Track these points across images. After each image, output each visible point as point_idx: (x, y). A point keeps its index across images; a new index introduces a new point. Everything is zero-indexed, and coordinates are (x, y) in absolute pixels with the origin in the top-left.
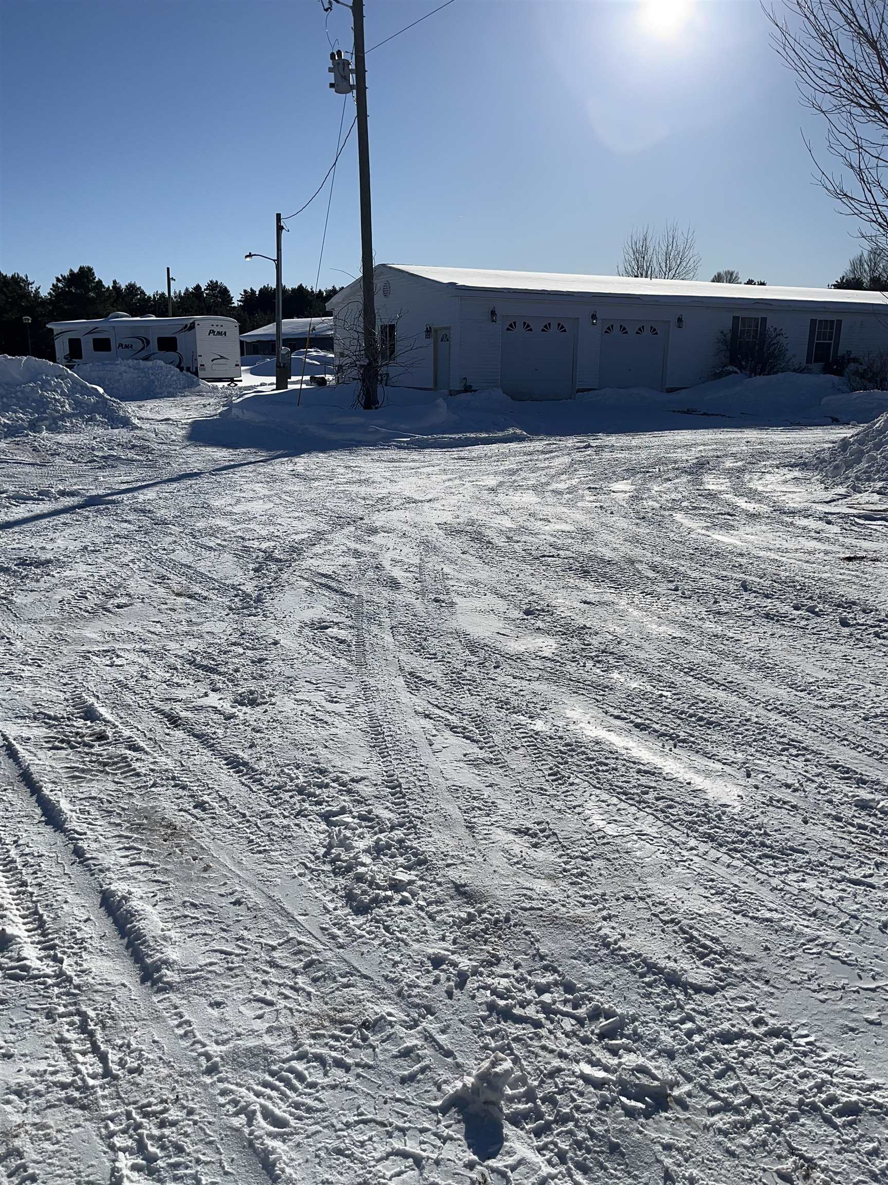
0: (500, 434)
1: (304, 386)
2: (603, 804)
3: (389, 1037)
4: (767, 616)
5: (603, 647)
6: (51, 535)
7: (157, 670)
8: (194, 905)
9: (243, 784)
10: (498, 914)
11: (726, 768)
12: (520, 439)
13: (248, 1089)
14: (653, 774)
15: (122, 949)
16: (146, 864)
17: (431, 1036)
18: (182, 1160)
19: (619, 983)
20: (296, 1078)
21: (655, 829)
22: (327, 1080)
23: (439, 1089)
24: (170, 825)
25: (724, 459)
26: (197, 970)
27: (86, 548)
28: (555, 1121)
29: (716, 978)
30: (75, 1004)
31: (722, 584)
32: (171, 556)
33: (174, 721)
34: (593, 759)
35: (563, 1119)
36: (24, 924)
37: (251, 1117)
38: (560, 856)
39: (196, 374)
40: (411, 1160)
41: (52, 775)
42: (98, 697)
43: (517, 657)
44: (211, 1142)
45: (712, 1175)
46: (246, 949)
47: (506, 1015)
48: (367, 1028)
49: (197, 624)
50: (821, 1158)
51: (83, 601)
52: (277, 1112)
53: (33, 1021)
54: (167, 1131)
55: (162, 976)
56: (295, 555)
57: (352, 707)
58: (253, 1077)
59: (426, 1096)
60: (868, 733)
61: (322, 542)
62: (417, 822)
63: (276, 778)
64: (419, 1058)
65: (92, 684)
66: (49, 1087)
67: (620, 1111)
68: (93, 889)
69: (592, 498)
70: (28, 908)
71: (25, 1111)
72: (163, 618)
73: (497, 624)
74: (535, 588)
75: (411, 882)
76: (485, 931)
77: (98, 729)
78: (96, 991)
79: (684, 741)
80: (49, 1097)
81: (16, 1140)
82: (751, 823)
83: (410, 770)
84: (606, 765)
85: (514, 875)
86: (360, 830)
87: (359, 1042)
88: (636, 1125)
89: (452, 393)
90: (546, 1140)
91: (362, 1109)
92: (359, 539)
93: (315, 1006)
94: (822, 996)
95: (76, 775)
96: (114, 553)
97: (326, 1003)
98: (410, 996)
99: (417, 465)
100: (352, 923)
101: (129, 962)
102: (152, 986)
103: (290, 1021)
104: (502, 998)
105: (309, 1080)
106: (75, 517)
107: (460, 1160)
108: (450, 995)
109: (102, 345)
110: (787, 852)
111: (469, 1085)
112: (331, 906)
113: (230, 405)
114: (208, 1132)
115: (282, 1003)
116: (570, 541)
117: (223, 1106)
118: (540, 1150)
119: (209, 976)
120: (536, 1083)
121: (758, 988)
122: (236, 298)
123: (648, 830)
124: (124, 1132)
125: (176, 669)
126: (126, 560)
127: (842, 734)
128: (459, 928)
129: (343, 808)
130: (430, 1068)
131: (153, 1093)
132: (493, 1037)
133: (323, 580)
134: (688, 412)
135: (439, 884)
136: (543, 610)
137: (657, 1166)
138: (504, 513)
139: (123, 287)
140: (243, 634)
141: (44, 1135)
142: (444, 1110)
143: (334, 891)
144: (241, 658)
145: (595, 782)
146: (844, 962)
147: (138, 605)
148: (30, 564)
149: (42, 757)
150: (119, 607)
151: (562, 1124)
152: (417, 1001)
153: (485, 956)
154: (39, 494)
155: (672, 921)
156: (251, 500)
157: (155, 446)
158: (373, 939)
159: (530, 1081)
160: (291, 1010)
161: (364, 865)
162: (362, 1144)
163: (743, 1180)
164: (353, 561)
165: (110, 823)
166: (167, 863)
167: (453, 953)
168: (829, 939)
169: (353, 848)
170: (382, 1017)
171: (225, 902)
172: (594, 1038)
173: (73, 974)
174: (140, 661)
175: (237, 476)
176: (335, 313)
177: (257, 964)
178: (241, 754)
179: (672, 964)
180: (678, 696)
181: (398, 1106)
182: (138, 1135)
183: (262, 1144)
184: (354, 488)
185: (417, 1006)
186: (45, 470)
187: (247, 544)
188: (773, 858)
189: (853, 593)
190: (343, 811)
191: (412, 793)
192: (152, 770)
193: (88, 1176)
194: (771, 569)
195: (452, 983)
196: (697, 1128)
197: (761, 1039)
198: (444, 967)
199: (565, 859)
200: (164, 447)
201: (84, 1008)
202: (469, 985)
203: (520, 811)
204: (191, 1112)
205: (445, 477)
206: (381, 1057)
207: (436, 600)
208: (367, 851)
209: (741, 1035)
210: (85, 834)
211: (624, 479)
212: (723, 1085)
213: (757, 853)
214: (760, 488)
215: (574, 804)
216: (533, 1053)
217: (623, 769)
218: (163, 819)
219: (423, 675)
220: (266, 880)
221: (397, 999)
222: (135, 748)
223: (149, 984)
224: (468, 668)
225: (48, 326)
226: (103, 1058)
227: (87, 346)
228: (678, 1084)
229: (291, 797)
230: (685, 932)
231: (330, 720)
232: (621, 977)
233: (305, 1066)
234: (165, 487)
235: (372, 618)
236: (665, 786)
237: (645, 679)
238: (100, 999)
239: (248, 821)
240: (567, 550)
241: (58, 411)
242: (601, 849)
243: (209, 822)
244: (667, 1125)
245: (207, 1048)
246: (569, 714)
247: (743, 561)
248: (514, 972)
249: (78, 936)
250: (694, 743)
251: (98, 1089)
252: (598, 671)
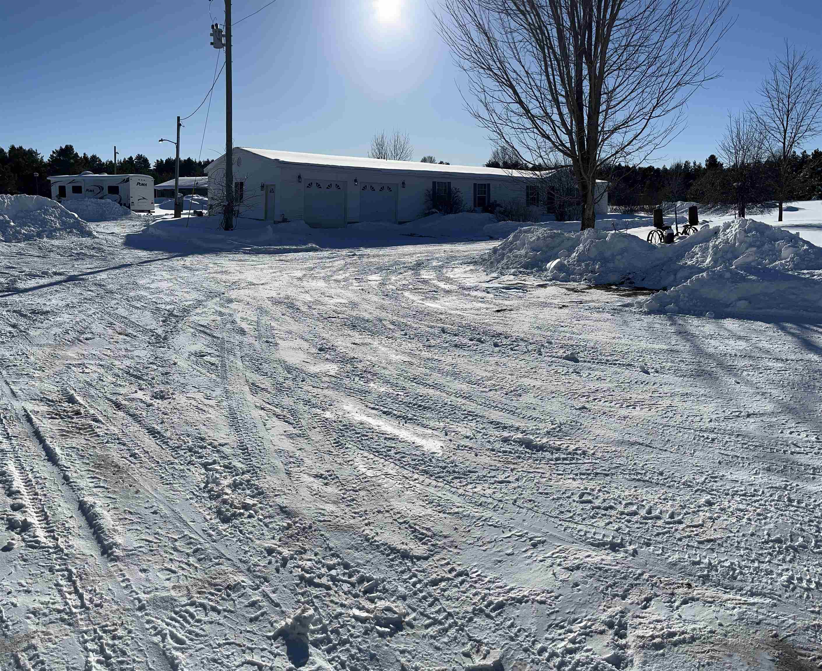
0: (304, 247)
1: (190, 216)
2: (365, 459)
3: (243, 595)
4: (456, 346)
5: (364, 369)
6: (49, 297)
7: (109, 377)
8: (130, 513)
9: (157, 444)
10: (305, 524)
11: (434, 432)
12: (315, 250)
13: (162, 621)
14: (394, 439)
15: (90, 534)
16: (103, 487)
17: (267, 595)
18: (125, 659)
19: (374, 561)
20: (189, 616)
21: (395, 471)
22: (207, 618)
23: (272, 625)
24: (116, 466)
25: (432, 261)
26: (133, 550)
27: (68, 305)
28: (339, 644)
29: (429, 551)
30: (65, 564)
31: (431, 330)
32: (116, 311)
33: (118, 406)
34: (359, 433)
35: (343, 643)
36: (37, 517)
37: (164, 637)
38: (340, 490)
39: (129, 207)
40: (256, 667)
41: (51, 433)
42: (75, 390)
43: (315, 376)
44: (141, 650)
45: (428, 663)
46: (160, 540)
47: (310, 583)
48: (230, 589)
49: (130, 351)
50: (485, 638)
51: (67, 335)
52: (179, 635)
53: (42, 573)
54: (116, 642)
55: (113, 552)
56: (185, 314)
57: (219, 402)
58: (165, 614)
59: (264, 629)
60: (508, 401)
61: (201, 306)
62: (257, 470)
63: (176, 442)
64: (260, 607)
65: (72, 382)
66: (51, 611)
67: (376, 635)
68: (74, 499)
69: (357, 284)
70: (39, 508)
71: (38, 624)
72: (111, 347)
73: (302, 356)
74: (324, 335)
75: (254, 505)
76: (298, 534)
77: (76, 409)
78: (77, 558)
79: (411, 419)
80: (51, 617)
81: (33, 640)
82: (448, 461)
83: (253, 440)
84: (367, 436)
85: (314, 501)
86: (225, 474)
87: (225, 597)
88: (385, 642)
89: (275, 223)
90: (334, 655)
91: (227, 636)
92: (222, 306)
93: (200, 575)
94: (484, 548)
95: (64, 434)
96: (84, 309)
97: (206, 574)
98: (254, 571)
99: (255, 263)
100: (220, 527)
101: (95, 543)
102: (108, 557)
103: (185, 582)
104: (308, 573)
105: (197, 618)
106: (62, 287)
107: (284, 667)
108: (278, 571)
109: (77, 190)
110: (467, 473)
111: (289, 624)
112: (208, 517)
113: (148, 226)
114: (140, 644)
115: (181, 572)
116: (345, 309)
117: (148, 629)
118: (330, 661)
119: (139, 553)
120: (328, 622)
121: (451, 551)
122: (152, 165)
123: (391, 472)
124: (93, 640)
125: (119, 376)
126: (90, 312)
127: (494, 405)
128: (283, 532)
129: (215, 461)
130: (267, 614)
131: (108, 619)
132: (303, 596)
133: (202, 329)
134: (412, 235)
135: (271, 506)
136: (329, 348)
137: (397, 665)
138: (307, 292)
139: (89, 157)
140: (156, 358)
141: (48, 639)
142: (275, 638)
143: (210, 508)
144: (155, 372)
145: (360, 446)
146: (495, 527)
147: (97, 339)
148: (38, 313)
149: (46, 423)
150: (86, 339)
151: (343, 646)
152: (259, 574)
153: (297, 548)
154: (42, 273)
155: (405, 522)
156: (161, 281)
157: (105, 248)
158: (233, 538)
159: (324, 621)
160: (186, 576)
161: (227, 494)
162: (228, 657)
163: (445, 662)
164: (219, 318)
165: (83, 462)
166: (115, 487)
167: (279, 546)
168: (488, 516)
169: (221, 484)
170: (239, 583)
171: (148, 512)
172: (361, 594)
173: (64, 547)
174: (99, 370)
175: (152, 267)
176: (209, 174)
177: (166, 548)
178: (156, 427)
179: (404, 547)
180: (407, 395)
181: (248, 635)
182: (101, 643)
183: (170, 653)
184: (219, 276)
185: (259, 577)
186: (45, 260)
187: (158, 306)
188: (460, 478)
189: (499, 329)
190: (214, 462)
191: (254, 453)
192: (106, 434)
193: (73, 664)
194: (458, 320)
195: (279, 564)
196: (419, 638)
197: (453, 580)
198: (274, 554)
199: (343, 491)
200: (111, 248)
201: (70, 567)
202: (288, 565)
203: (317, 464)
204: (130, 632)
205: (271, 271)
206: (238, 606)
207: (267, 342)
208: (229, 486)
209: (442, 580)
210: (69, 468)
211: (375, 273)
212: (433, 610)
213: (451, 477)
214: (452, 276)
215: (348, 459)
216: (326, 604)
217: (377, 438)
218: (113, 462)
219: (260, 385)
220: (171, 500)
221: (247, 573)
222: (96, 420)
223: (106, 556)
224: (286, 381)
225: (48, 178)
226: (81, 597)
227: (69, 190)
228: (408, 614)
229: (185, 453)
230: (411, 527)
231: (206, 409)
232: (377, 557)
233: (194, 609)
234: (112, 272)
235: (230, 351)
236: (400, 445)
237: (389, 386)
238: (79, 563)
239: (161, 466)
240: (343, 314)
241: (52, 227)
242: (364, 485)
243: (138, 465)
244: (402, 639)
245: (139, 595)
246: (345, 407)
247: (443, 317)
248: (314, 558)
249: (67, 525)
250: (416, 420)
251: (78, 614)
252: (362, 382)
